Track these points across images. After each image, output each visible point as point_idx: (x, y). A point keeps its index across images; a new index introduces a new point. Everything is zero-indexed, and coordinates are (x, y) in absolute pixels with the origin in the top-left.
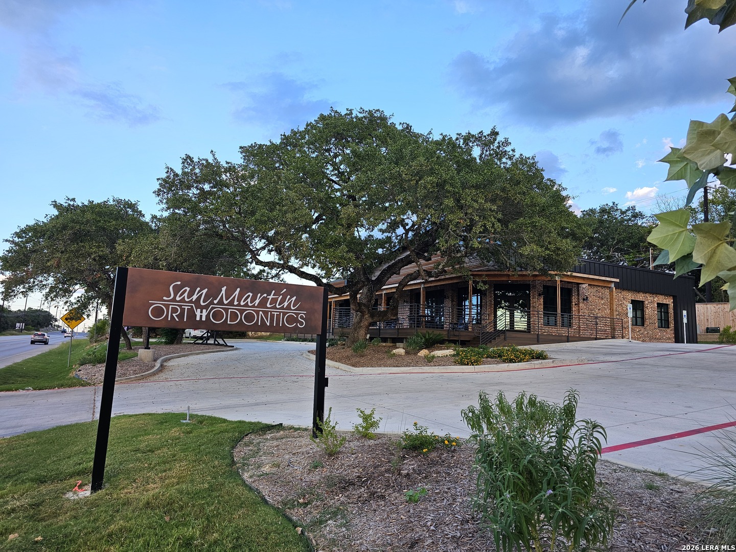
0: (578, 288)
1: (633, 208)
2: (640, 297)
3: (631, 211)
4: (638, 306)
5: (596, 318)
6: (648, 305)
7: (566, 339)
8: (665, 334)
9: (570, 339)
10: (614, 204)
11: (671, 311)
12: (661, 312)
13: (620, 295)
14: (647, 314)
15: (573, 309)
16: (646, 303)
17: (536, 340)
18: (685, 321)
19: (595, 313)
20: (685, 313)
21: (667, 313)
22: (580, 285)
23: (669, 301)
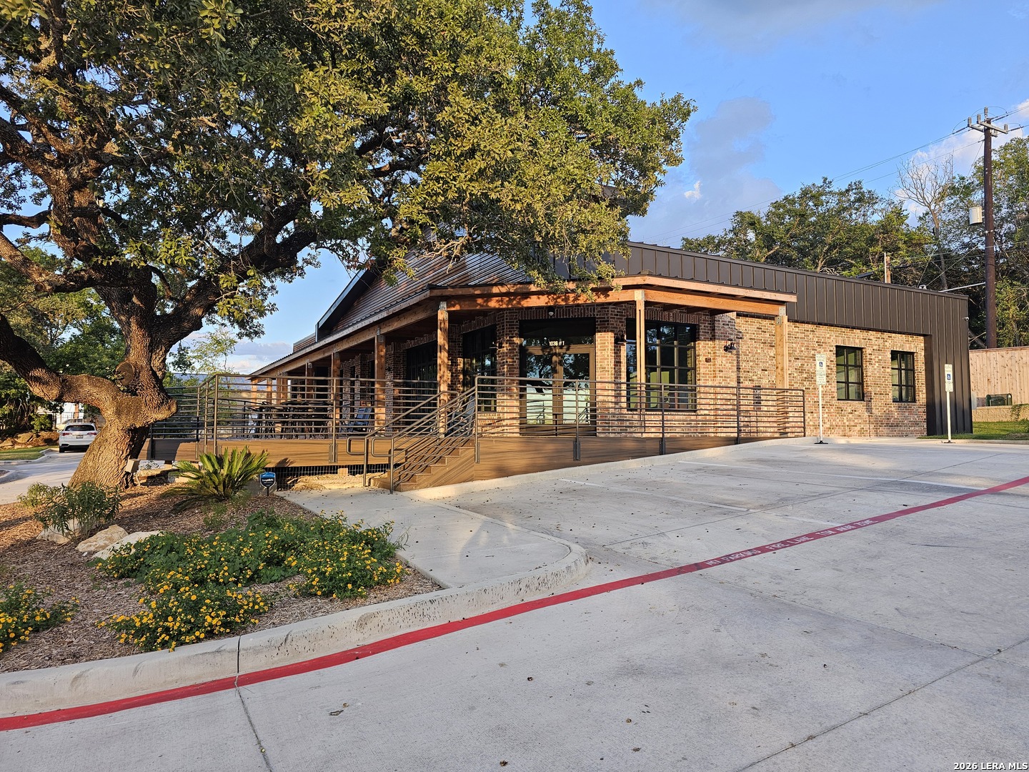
0: (713, 323)
1: (858, 185)
2: (854, 338)
3: (854, 191)
4: (849, 358)
5: (758, 388)
6: (873, 357)
7: (657, 446)
8: (907, 414)
9: (668, 445)
10: (824, 182)
11: (920, 366)
12: (900, 369)
13: (811, 336)
14: (869, 374)
15: (702, 371)
16: (868, 351)
17: (571, 454)
18: (949, 387)
19: (755, 378)
20: (948, 369)
21: (911, 370)
22: (717, 317)
23: (916, 345)
